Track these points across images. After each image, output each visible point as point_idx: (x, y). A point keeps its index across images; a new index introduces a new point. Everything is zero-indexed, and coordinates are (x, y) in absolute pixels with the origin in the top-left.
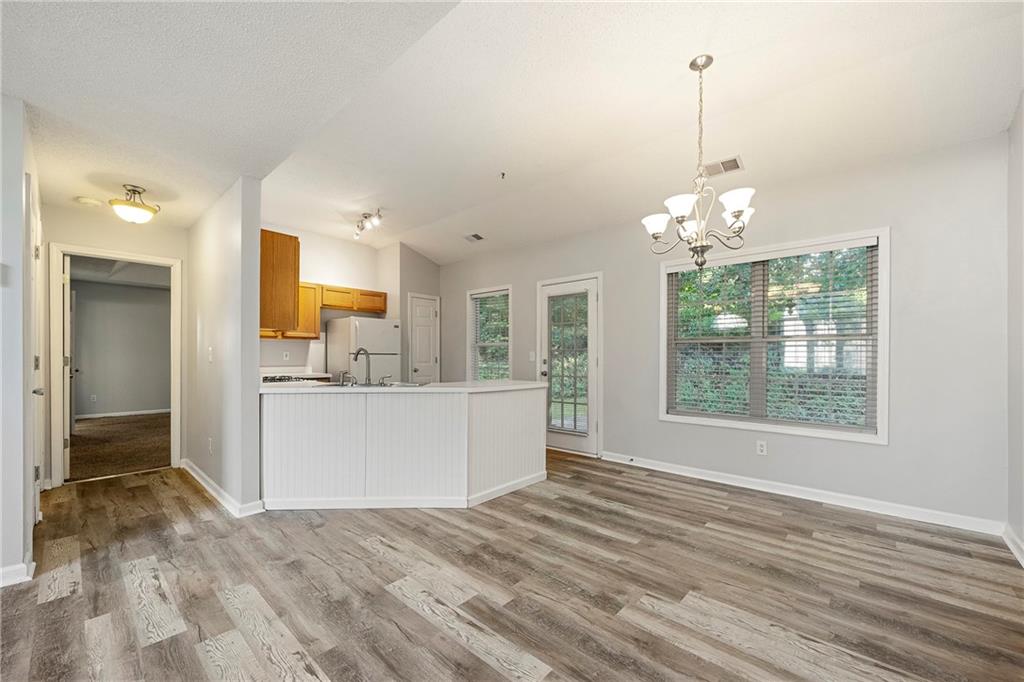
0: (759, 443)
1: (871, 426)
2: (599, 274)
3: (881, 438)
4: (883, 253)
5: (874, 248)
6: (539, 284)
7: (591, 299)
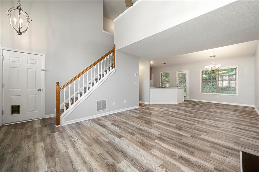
0: (218, 96)
1: (235, 93)
2: (189, 70)
3: (237, 95)
4: (237, 69)
5: (236, 68)
6: (176, 72)
7: (187, 75)
